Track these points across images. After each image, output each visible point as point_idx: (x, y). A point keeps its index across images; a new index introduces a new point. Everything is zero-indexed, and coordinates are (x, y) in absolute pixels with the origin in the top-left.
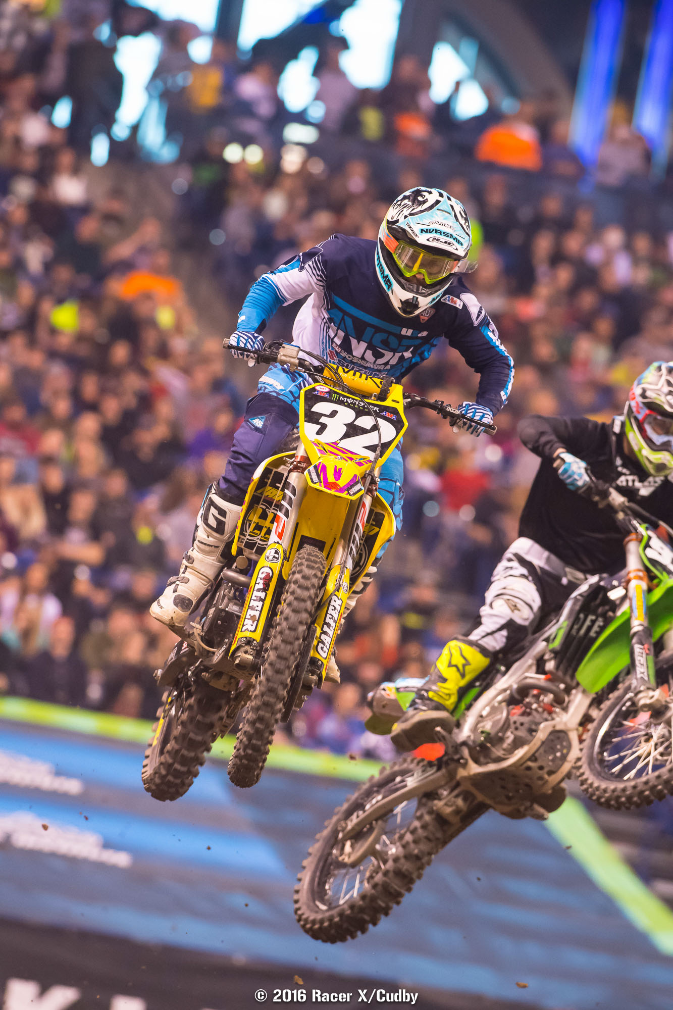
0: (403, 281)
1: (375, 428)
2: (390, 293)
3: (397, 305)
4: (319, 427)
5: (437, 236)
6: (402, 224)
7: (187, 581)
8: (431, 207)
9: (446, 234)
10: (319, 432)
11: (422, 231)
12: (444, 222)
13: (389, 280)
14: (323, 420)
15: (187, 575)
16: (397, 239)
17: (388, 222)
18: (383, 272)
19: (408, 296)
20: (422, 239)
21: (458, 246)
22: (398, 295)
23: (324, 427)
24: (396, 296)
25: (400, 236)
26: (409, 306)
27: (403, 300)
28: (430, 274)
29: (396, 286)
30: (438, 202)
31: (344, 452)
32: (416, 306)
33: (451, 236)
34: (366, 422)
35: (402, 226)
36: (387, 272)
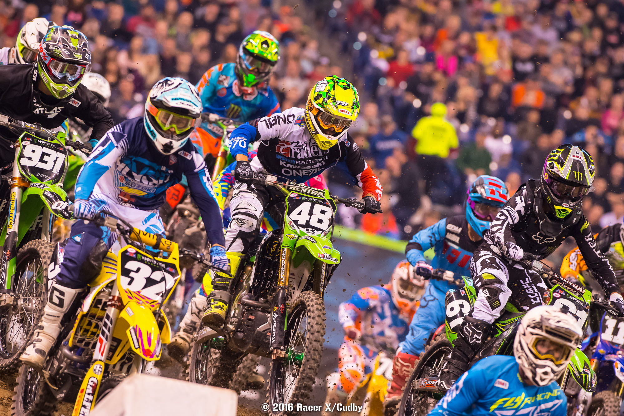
0: (163, 133)
1: (163, 279)
2: (155, 141)
3: (160, 148)
4: (129, 279)
5: (182, 101)
6: (160, 97)
7: (40, 341)
8: (177, 87)
9: (188, 101)
10: (130, 284)
11: (173, 99)
12: (186, 94)
13: (154, 133)
14: (132, 274)
15: (40, 337)
16: (157, 107)
17: (151, 98)
18: (149, 128)
19: (166, 141)
20: (173, 104)
21: (194, 107)
22: (160, 141)
23: (132, 279)
24: (159, 142)
25: (159, 105)
26: (168, 147)
27: (164, 144)
28: (179, 128)
29: (158, 136)
30: (180, 84)
31: (144, 299)
32: (172, 148)
33: (190, 102)
34: (157, 275)
35: (160, 98)
36: (152, 128)
